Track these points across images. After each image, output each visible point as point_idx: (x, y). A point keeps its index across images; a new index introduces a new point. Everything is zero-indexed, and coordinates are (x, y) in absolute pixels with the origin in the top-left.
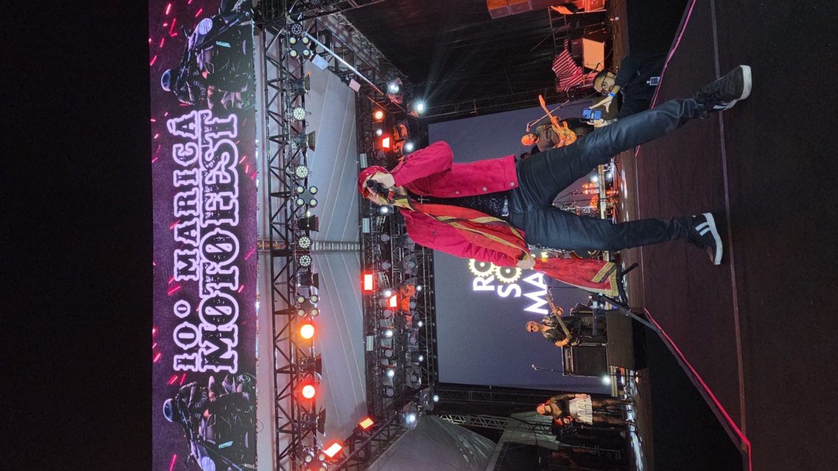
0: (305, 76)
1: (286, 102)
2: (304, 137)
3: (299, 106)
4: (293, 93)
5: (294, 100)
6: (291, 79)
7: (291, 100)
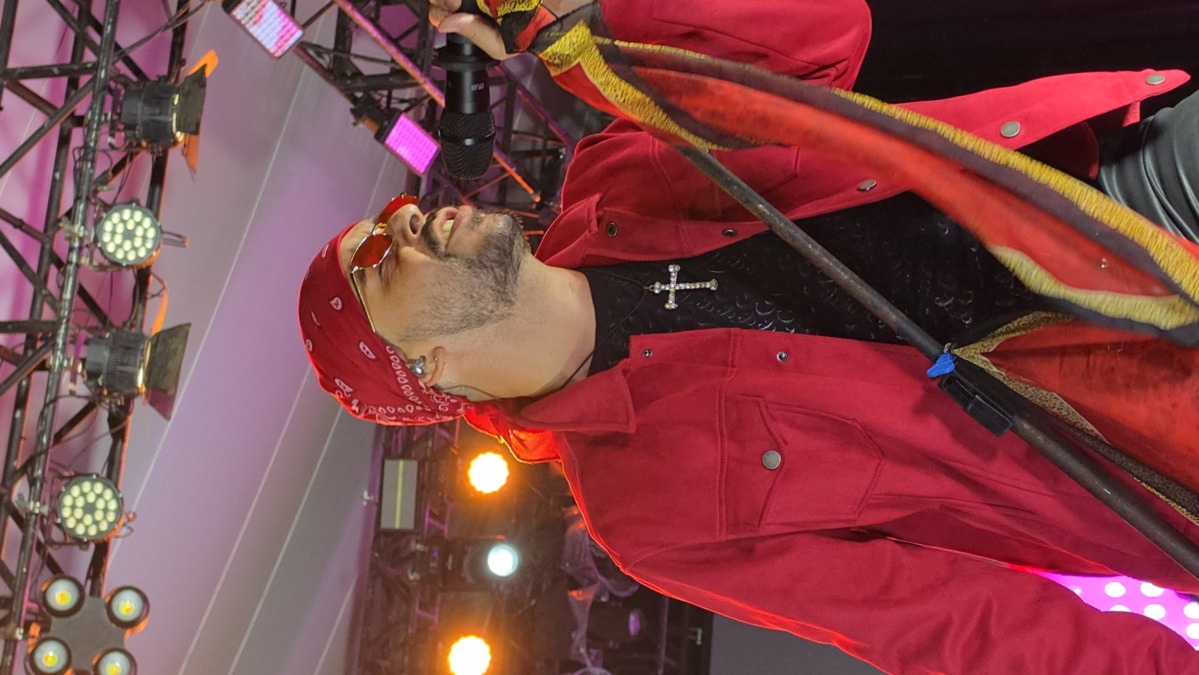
0: (190, 69)
1: (78, 173)
2: (127, 346)
3: (131, 202)
4: (118, 140)
5: (117, 169)
6: (119, 78)
7: (103, 165)
